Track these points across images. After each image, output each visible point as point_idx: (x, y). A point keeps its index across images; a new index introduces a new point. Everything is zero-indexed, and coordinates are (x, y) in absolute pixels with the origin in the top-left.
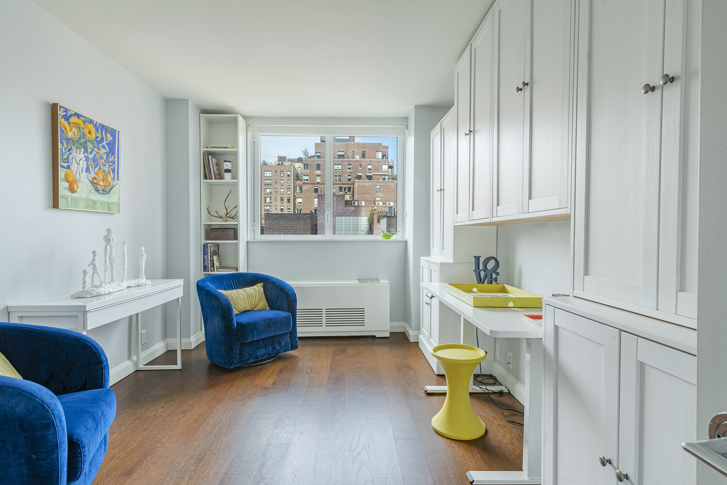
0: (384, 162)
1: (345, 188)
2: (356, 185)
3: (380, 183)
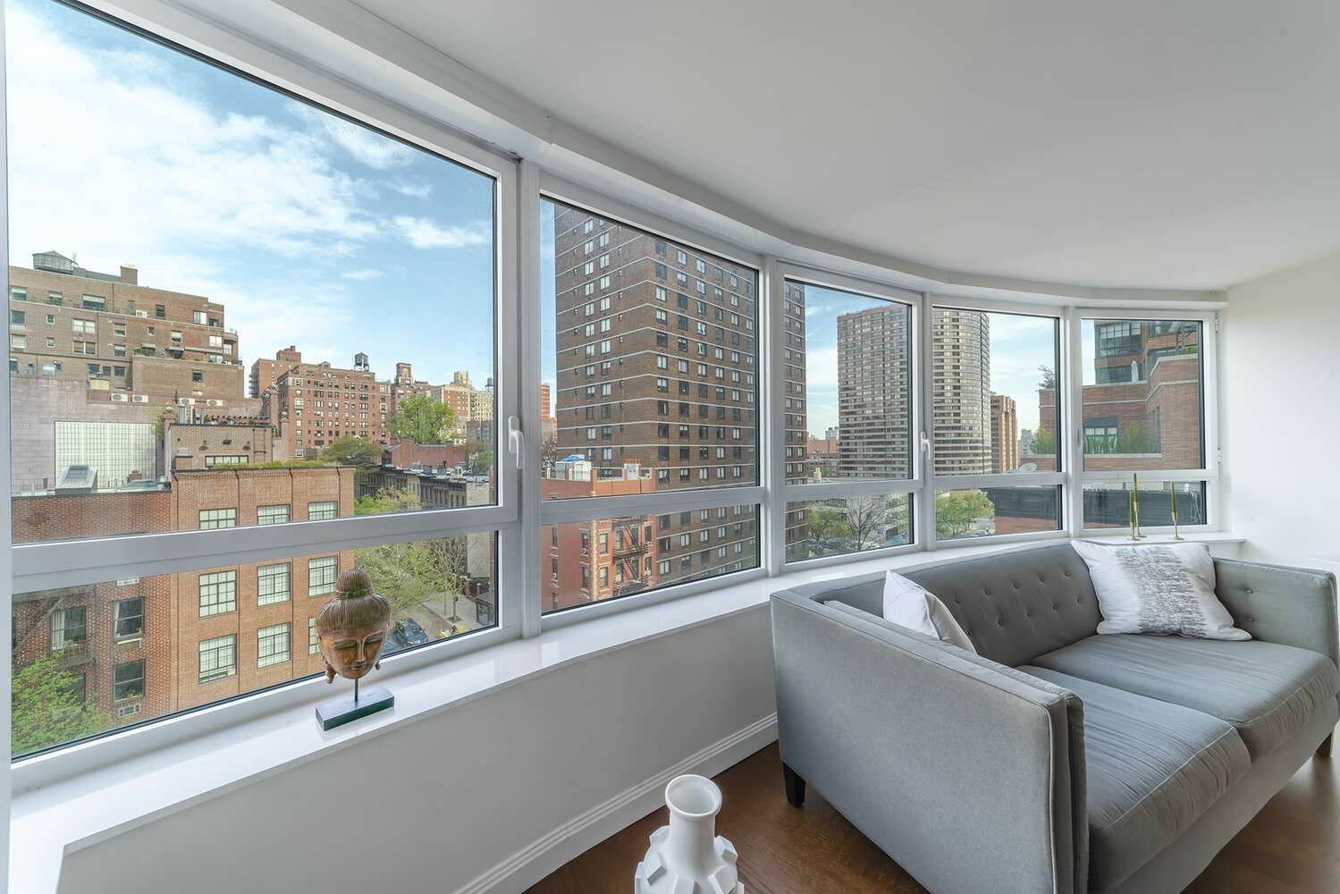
0: (213, 331)
1: (107, 368)
2: (137, 364)
3: (202, 366)
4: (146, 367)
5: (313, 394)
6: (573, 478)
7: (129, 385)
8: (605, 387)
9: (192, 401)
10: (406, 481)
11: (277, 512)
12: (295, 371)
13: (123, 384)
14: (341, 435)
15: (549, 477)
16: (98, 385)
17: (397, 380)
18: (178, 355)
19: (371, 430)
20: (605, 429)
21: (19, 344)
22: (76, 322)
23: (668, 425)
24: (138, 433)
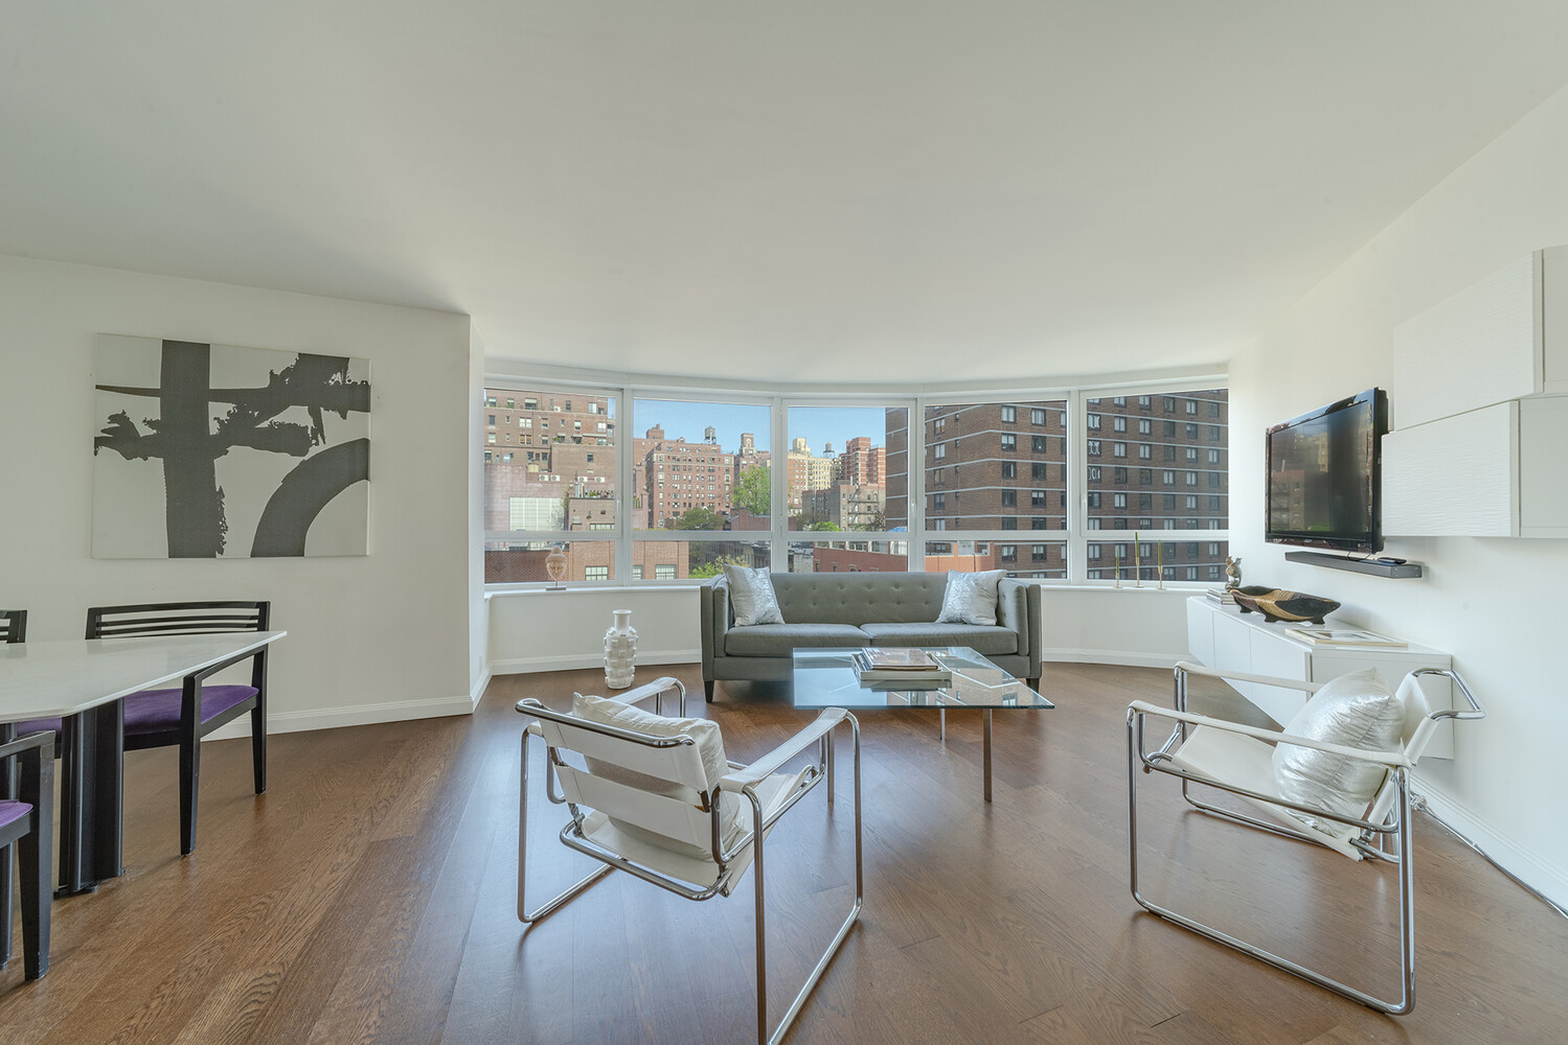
0: (600, 418)
1: (538, 455)
2: (555, 450)
3: (594, 449)
4: (560, 452)
5: (672, 468)
6: (896, 551)
7: (550, 469)
8: (938, 448)
9: (586, 479)
10: (742, 551)
11: (667, 570)
12: (659, 448)
13: (547, 467)
14: (693, 505)
15: (870, 550)
16: (534, 469)
17: (741, 451)
18: (578, 440)
19: (717, 501)
20: (938, 498)
21: (492, 440)
22: (522, 420)
23: (1015, 491)
24: (554, 505)
